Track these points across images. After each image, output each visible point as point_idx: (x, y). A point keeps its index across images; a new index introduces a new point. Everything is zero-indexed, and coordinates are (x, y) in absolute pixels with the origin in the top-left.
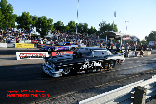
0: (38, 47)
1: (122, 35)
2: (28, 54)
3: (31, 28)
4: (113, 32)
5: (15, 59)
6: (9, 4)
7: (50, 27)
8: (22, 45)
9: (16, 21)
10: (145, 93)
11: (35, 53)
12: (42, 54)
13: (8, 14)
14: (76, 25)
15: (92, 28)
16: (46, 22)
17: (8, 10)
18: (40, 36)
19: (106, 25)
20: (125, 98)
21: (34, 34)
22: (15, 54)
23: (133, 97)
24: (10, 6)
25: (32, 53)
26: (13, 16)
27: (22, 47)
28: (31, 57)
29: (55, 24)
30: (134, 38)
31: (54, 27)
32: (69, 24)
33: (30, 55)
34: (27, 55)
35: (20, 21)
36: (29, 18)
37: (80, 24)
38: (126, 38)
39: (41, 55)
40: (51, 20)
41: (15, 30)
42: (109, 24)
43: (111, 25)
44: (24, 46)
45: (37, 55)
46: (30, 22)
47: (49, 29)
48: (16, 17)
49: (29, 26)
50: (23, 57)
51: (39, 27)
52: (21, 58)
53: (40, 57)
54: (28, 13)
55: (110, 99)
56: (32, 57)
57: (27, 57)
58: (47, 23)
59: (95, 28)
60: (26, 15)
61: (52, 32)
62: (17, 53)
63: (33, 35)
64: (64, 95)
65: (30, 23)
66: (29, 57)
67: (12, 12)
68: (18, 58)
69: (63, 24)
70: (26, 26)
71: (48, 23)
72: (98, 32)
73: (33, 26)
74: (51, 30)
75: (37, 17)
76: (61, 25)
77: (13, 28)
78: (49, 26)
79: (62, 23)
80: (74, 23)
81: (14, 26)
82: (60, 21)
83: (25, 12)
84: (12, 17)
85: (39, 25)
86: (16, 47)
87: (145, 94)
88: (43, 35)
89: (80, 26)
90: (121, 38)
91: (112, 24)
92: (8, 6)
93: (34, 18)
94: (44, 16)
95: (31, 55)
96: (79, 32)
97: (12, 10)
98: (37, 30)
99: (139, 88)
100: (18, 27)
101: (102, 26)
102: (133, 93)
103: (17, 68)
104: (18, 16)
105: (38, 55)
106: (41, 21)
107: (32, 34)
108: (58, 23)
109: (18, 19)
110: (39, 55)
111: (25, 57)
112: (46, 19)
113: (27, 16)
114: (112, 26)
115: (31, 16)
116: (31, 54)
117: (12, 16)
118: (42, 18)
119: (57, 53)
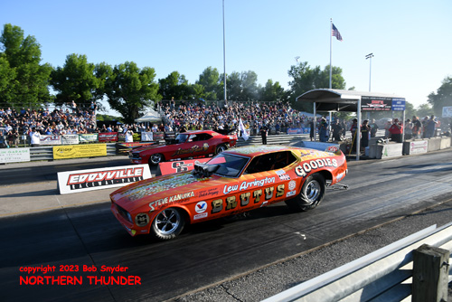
0: (117, 153)
1: (360, 98)
2: (91, 175)
3: (95, 100)
4: (330, 90)
5: (57, 192)
6: (29, 37)
7: (149, 92)
8: (73, 151)
9: (51, 83)
10: (444, 264)
11: (112, 171)
12: (132, 173)
13: (28, 66)
14: (223, 79)
15: (269, 83)
16: (135, 79)
17: (27, 54)
18: (122, 120)
19: (310, 72)
20: (385, 285)
21: (104, 116)
22: (56, 178)
23: (410, 281)
24: (32, 41)
25: (103, 172)
26: (42, 69)
27: (74, 157)
28: (100, 183)
29: (162, 81)
30: (395, 103)
31: (160, 92)
32: (201, 77)
33: (98, 176)
34: (90, 179)
35: (61, 82)
36: (87, 71)
37: (234, 76)
38: (371, 106)
39: (129, 175)
40: (148, 73)
41: (51, 108)
42: (318, 69)
43: (322, 69)
44: (78, 153)
45: (117, 176)
46: (91, 82)
47: (145, 98)
48: (50, 72)
49: (89, 94)
50: (77, 186)
51: (118, 94)
52: (72, 188)
53: (126, 181)
54: (83, 58)
55: (343, 290)
56: (103, 184)
57: (90, 185)
58: (139, 82)
59: (277, 83)
60: (78, 63)
61: (156, 106)
62: (59, 174)
63: (102, 120)
64: (204, 288)
65: (91, 86)
66: (97, 184)
67: (37, 59)
68: (64, 189)
69: (186, 78)
70: (79, 96)
71: (142, 80)
72: (289, 93)
73: (99, 94)
74: (153, 100)
75: (108, 67)
76: (179, 84)
77: (44, 102)
78: (144, 91)
79: (183, 77)
80: (215, 73)
81: (45, 98)
82: (175, 73)
83: (74, 55)
84: (38, 73)
85: (117, 89)
86: (55, 157)
87: (445, 267)
88: (130, 115)
89: (233, 82)
90: (357, 104)
91: (328, 68)
92: (25, 43)
93: (102, 70)
95: (101, 177)
96: (233, 99)
97: (38, 53)
98: (114, 104)
99: (426, 252)
100: (59, 101)
101: (299, 76)
102: (410, 266)
103: (64, 217)
104: (56, 69)
105: (122, 176)
106: (122, 76)
107: (98, 115)
108: (172, 77)
109: (58, 77)
110: (124, 174)
111: (84, 185)
112: (136, 70)
113: (81, 67)
114: (328, 72)
115: (91, 66)
116: (100, 174)
117: (37, 69)
118: (123, 68)
119: (175, 166)
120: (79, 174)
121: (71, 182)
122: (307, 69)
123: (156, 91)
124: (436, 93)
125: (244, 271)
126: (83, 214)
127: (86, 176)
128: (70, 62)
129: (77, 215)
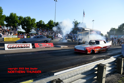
2: (14, 45)
3: (18, 26)
5: (4, 49)
8: (10, 39)
9: (5, 20)
12: (26, 45)
16: (30, 21)
18: (25, 32)
22: (4, 46)
24: (1, 8)
27: (10, 41)
28: (17, 48)
29: (37, 23)
30: (98, 32)
31: (37, 25)
32: (49, 22)
33: (16, 46)
34: (14, 46)
35: (8, 21)
36: (16, 18)
39: (26, 46)
40: (34, 20)
45: (22, 46)
46: (17, 21)
47: (32, 27)
48: (5, 17)
49: (16, 24)
50: (10, 48)
51: (25, 25)
52: (8, 49)
54: (15, 14)
56: (18, 48)
57: (14, 48)
58: (31, 22)
60: (13, 15)
61: (35, 29)
62: (5, 44)
63: (19, 32)
65: (17, 22)
66: (16, 48)
67: (2, 13)
68: (6, 49)
69: (44, 22)
70: (13, 25)
71: (32, 22)
75: (22, 17)
76: (42, 24)
78: (32, 24)
80: (52, 21)
81: (3, 25)
82: (42, 21)
83: (12, 13)
84: (2, 17)
85: (24, 24)
86: (5, 41)
88: (28, 31)
89: (57, 24)
93: (20, 18)
98: (23, 28)
100: (7, 26)
103: (5, 56)
104: (7, 17)
105: (23, 46)
106: (26, 20)
108: (40, 22)
109: (7, 19)
110: (24, 46)
111: (12, 48)
112: (30, 19)
113: (14, 17)
115: (17, 16)
116: (17, 45)
117: (1, 16)
118: (26, 18)
121: (8, 47)
122: (77, 23)
123: (35, 25)
124: (109, 32)
126: (11, 55)
128: (11, 15)
129: (9, 55)
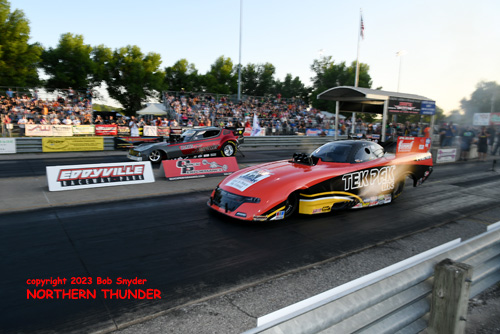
0: (117, 148)
1: (386, 98)
2: (85, 171)
3: (91, 87)
4: (356, 88)
5: (46, 188)
6: (17, 11)
7: (154, 81)
8: (65, 144)
9: (42, 66)
10: (467, 280)
11: (109, 168)
12: (131, 171)
13: (15, 44)
14: (238, 71)
15: (288, 78)
16: (138, 65)
17: (14, 30)
18: (122, 111)
19: (334, 67)
21: (103, 107)
22: (44, 173)
24: (20, 16)
25: (98, 168)
26: (32, 49)
27: (66, 150)
28: (95, 181)
29: (168, 70)
30: (425, 106)
31: (166, 81)
32: (213, 68)
33: (93, 173)
34: (84, 176)
35: (53, 65)
36: (84, 55)
37: (251, 68)
38: (399, 108)
39: (128, 172)
40: (154, 59)
42: (343, 65)
43: (348, 65)
44: (71, 146)
45: (115, 174)
46: (89, 67)
47: (150, 88)
48: (40, 54)
49: (86, 80)
50: (69, 183)
51: (119, 82)
52: (63, 185)
53: (124, 180)
54: (80, 39)
55: (358, 305)
56: (99, 182)
57: (84, 182)
58: (143, 69)
59: (297, 78)
60: (73, 43)
61: (161, 97)
62: (48, 168)
63: (99, 110)
64: (206, 298)
65: (88, 71)
66: (91, 182)
67: (26, 38)
68: (54, 186)
69: (196, 68)
70: (74, 81)
71: (146, 67)
72: (310, 90)
73: (97, 80)
74: (159, 90)
75: (108, 50)
76: (188, 73)
79: (193, 66)
80: (229, 63)
81: (34, 83)
82: (184, 61)
83: (69, 35)
84: (27, 53)
85: (117, 76)
86: (44, 150)
87: (467, 283)
88: (132, 105)
89: (250, 73)
90: (382, 106)
91: (354, 64)
92: (13, 18)
93: (101, 53)
94: (132, 45)
95: (97, 174)
96: (248, 93)
97: (26, 30)
98: (113, 93)
99: (448, 266)
100: (50, 86)
101: (322, 72)
103: (52, 216)
104: (47, 50)
105: (120, 173)
106: (123, 61)
107: (95, 105)
108: (179, 65)
109: (49, 59)
110: (123, 171)
111: (76, 182)
112: (140, 55)
113: (76, 48)
114: (354, 70)
115: (88, 48)
116: (95, 171)
117: (25, 48)
118: (124, 53)
119: (180, 164)
120: (71, 170)
121: (62, 178)
122: (331, 64)
123: (162, 81)
125: (251, 281)
126: (73, 214)
127: (79, 172)
128: (65, 42)
129: (67, 215)
